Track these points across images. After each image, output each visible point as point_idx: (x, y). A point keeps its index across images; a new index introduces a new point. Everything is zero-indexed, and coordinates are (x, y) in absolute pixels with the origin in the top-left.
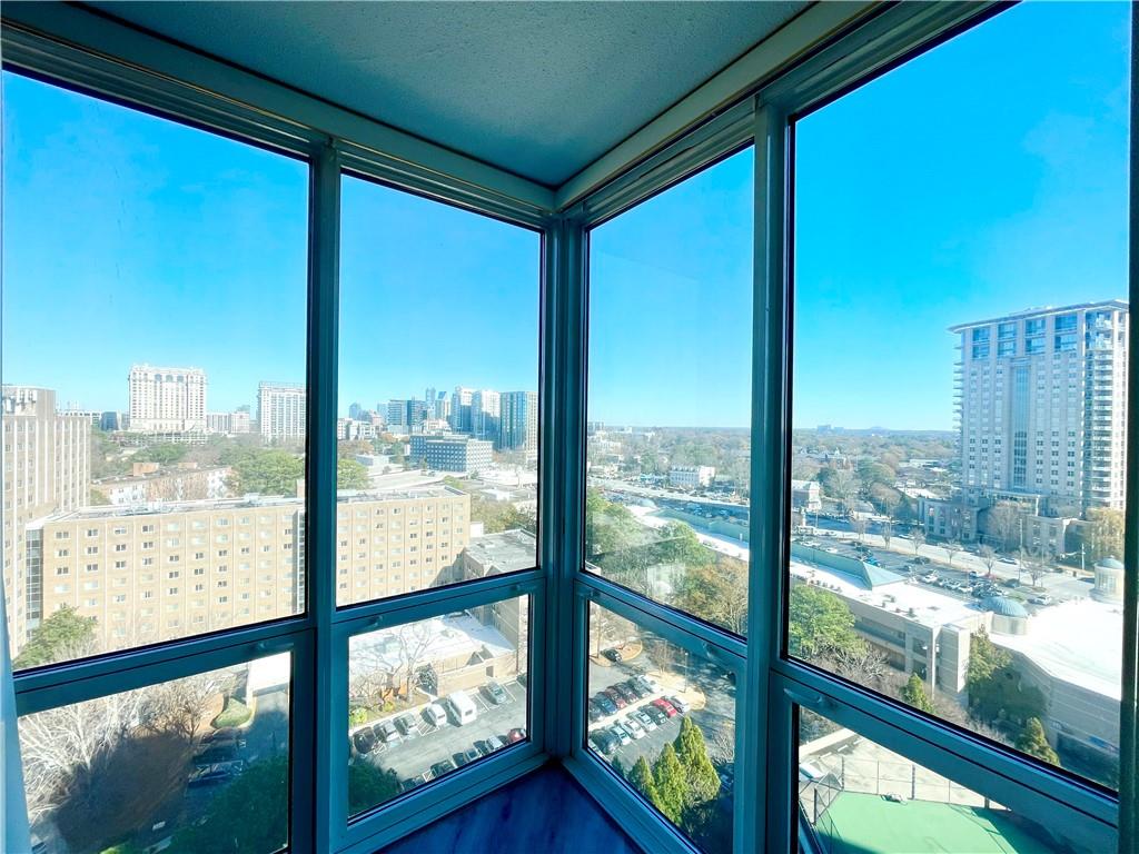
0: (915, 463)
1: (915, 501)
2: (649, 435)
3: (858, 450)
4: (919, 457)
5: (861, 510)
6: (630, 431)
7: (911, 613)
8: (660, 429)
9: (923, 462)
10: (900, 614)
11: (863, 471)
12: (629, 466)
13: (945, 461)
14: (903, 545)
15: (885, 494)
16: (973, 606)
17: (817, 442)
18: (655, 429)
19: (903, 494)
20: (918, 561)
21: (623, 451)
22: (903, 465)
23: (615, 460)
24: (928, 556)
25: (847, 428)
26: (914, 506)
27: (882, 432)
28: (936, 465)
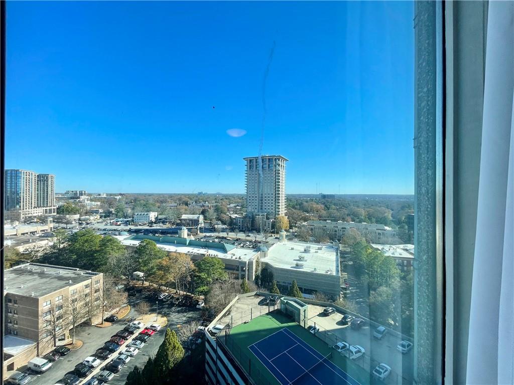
0: (232, 205)
1: (235, 219)
2: (118, 197)
3: (214, 202)
4: (232, 203)
5: (217, 224)
6: (105, 196)
7: (240, 258)
8: (124, 194)
9: (234, 205)
10: (237, 259)
11: (217, 209)
12: (108, 215)
13: (240, 204)
14: (232, 235)
15: (225, 217)
16: (255, 251)
17: (199, 199)
18: (121, 194)
19: (230, 217)
20: (237, 240)
21: (101, 207)
22: (228, 206)
23: (97, 212)
24: (240, 238)
25: (209, 193)
26: (235, 221)
27: (221, 194)
28: (238, 206)
